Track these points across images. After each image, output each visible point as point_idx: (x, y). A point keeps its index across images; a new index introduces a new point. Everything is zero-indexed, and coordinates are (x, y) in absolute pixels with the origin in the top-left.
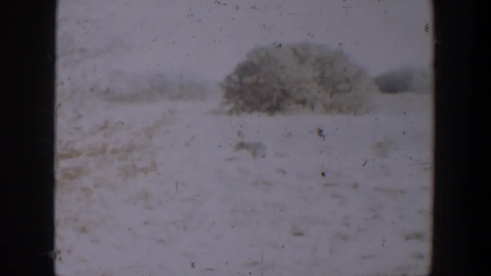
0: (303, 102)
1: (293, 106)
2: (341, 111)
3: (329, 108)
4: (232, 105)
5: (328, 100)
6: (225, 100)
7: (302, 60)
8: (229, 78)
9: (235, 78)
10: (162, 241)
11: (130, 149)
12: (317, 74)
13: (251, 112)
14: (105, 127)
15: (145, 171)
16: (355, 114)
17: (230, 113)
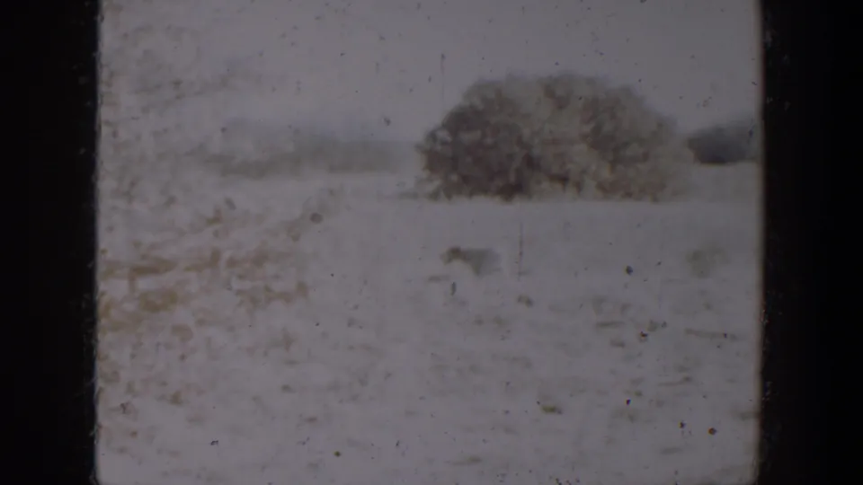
0: (563, 179)
1: (546, 185)
2: (628, 195)
3: (607, 190)
4: (437, 183)
5: (606, 174)
6: (425, 174)
7: (561, 104)
8: (432, 136)
9: (444, 135)
10: (312, 420)
11: (260, 259)
12: (587, 129)
13: (471, 195)
14: (216, 219)
15: (286, 297)
16: (655, 200)
17: (434, 196)
